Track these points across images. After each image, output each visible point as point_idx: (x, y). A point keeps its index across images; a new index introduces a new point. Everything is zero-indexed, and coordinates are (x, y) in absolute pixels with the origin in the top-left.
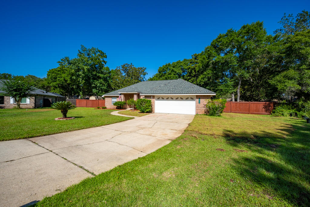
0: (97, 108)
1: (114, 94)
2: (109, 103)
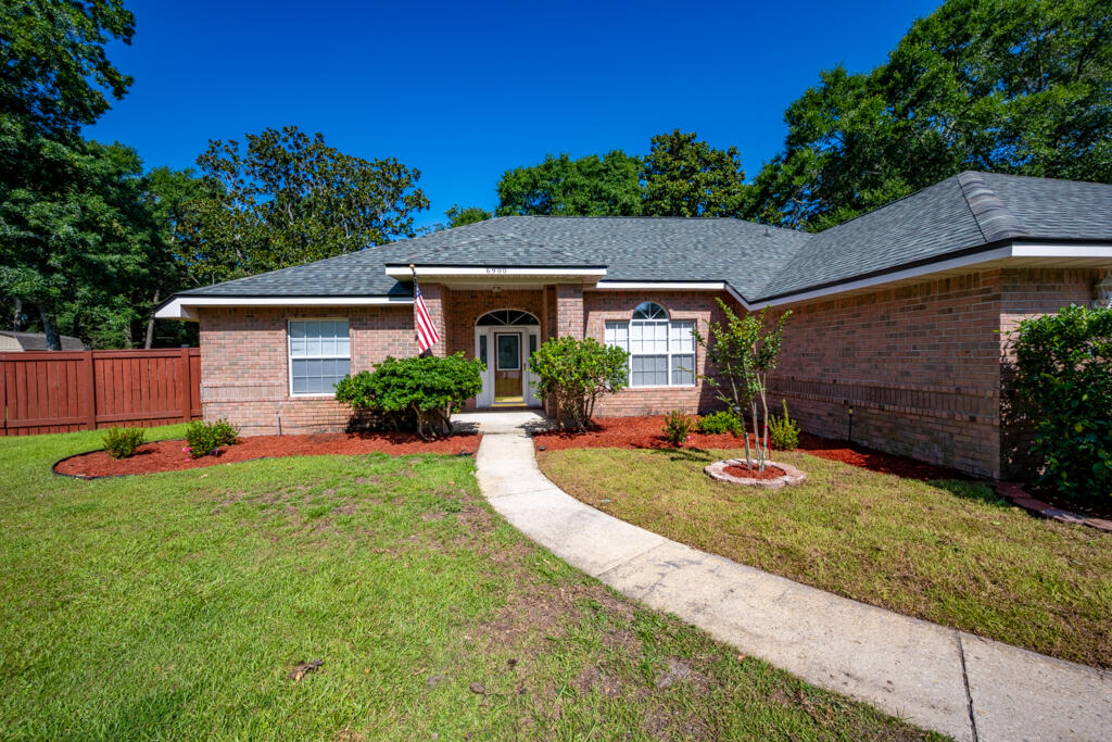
1: (320, 289)
2: (250, 382)
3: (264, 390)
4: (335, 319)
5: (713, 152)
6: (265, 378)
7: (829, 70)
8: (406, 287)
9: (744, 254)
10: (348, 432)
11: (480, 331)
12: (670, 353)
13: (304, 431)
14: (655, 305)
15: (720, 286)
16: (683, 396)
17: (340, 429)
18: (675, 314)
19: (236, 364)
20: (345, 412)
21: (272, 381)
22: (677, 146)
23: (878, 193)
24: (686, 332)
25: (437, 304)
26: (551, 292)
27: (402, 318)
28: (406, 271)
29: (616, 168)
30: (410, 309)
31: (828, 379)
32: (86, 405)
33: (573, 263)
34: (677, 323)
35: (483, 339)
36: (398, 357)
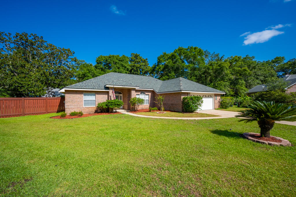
2: (76, 104)
3: (79, 106)
4: (93, 93)
5: (143, 59)
6: (79, 103)
7: (164, 52)
8: (108, 88)
9: (155, 84)
10: (95, 113)
12: (145, 99)
13: (86, 113)
14: (143, 92)
15: (153, 90)
16: (147, 106)
17: (93, 113)
18: (146, 93)
19: (73, 101)
21: (80, 104)
22: (136, 56)
23: (171, 74)
24: (148, 96)
25: (114, 91)
26: (129, 90)
31: (167, 103)
33: (134, 86)
34: (146, 95)
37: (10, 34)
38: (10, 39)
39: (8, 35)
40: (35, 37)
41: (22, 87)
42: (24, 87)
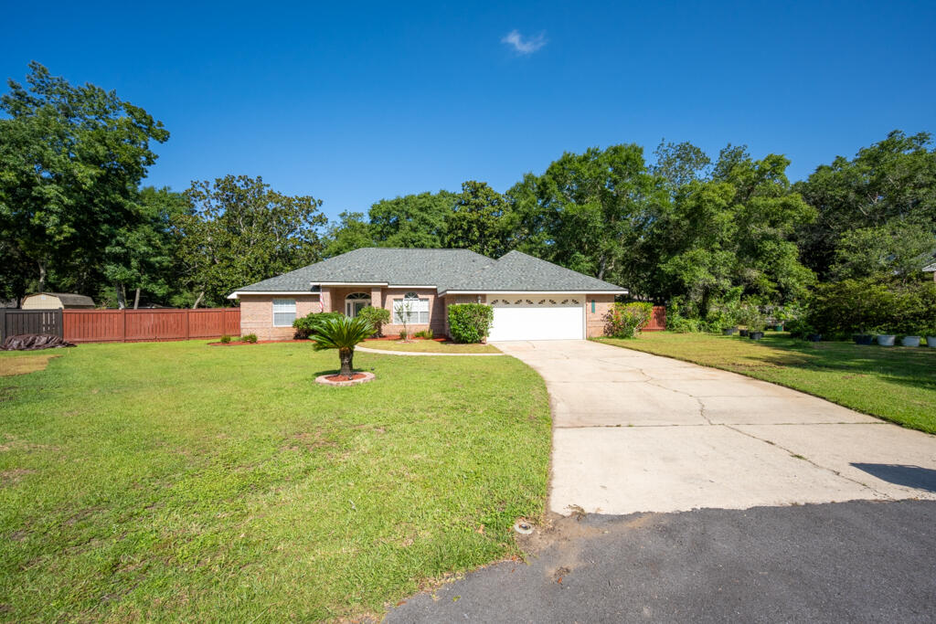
0: (219, 340)
1: (284, 288)
2: (259, 321)
3: (263, 324)
4: (290, 299)
5: (496, 194)
6: (264, 320)
8: (317, 288)
10: (294, 338)
11: (347, 301)
12: (420, 311)
13: (278, 339)
14: (412, 293)
15: (433, 287)
16: (424, 327)
17: (292, 338)
18: (420, 296)
19: (254, 315)
20: (295, 330)
21: (266, 321)
22: (475, 190)
24: (426, 303)
25: (328, 293)
26: (370, 289)
27: (316, 298)
28: (317, 284)
29: (436, 206)
30: (318, 296)
32: (185, 331)
33: (376, 281)
34: (421, 300)
35: (349, 305)
36: (314, 313)
37: (207, 183)
38: (207, 191)
39: (204, 184)
40: (247, 181)
41: (223, 286)
42: (226, 286)
